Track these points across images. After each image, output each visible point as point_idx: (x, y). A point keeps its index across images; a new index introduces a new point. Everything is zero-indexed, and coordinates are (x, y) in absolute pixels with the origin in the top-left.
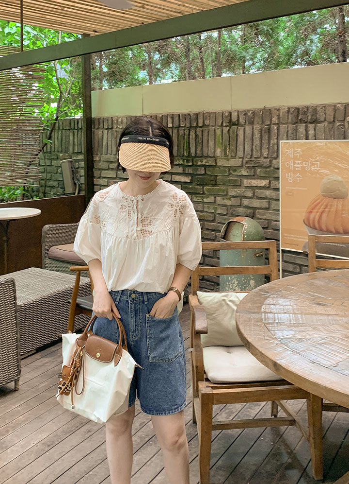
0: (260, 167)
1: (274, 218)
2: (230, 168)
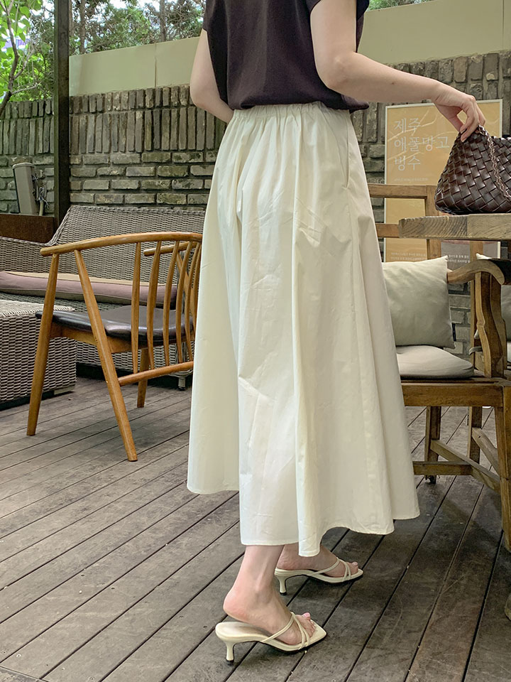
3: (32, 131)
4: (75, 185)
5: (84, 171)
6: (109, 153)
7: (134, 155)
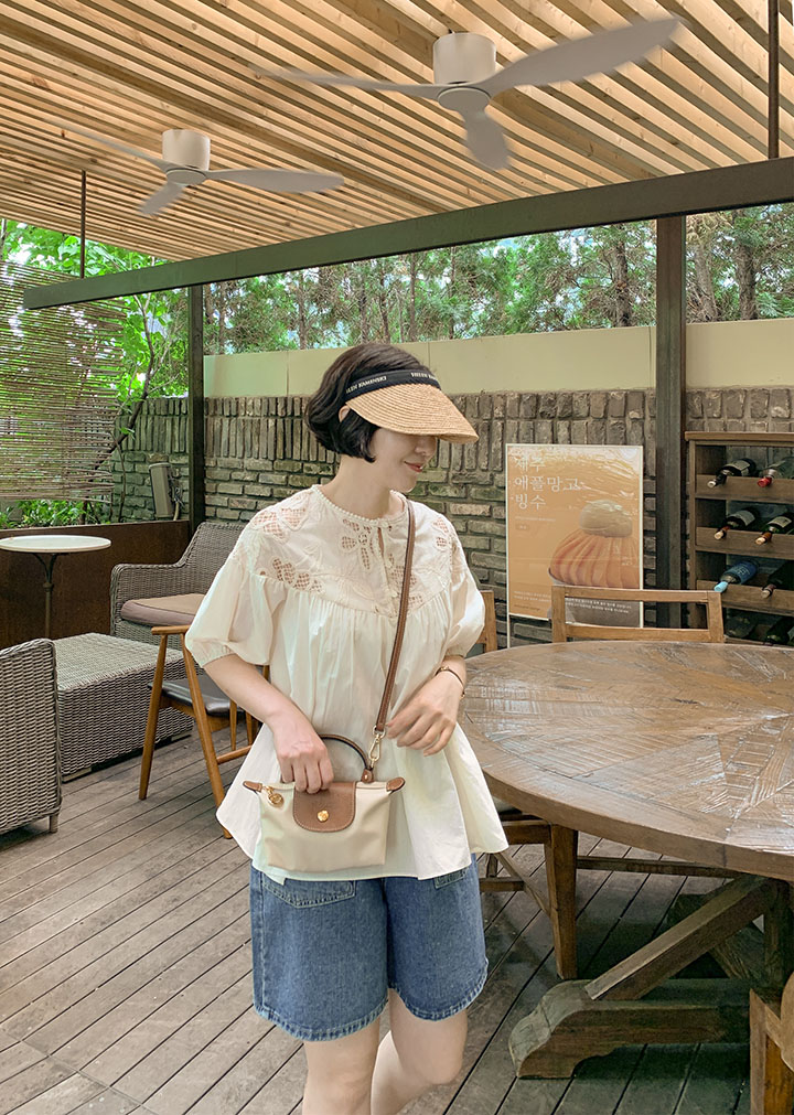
0: (476, 484)
1: (497, 565)
2: (427, 484)
3: (169, 429)
4: (209, 487)
5: (219, 474)
6: (243, 457)
7: (266, 462)
